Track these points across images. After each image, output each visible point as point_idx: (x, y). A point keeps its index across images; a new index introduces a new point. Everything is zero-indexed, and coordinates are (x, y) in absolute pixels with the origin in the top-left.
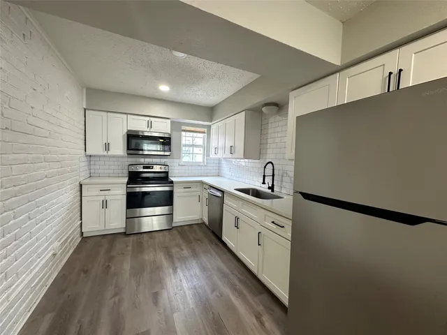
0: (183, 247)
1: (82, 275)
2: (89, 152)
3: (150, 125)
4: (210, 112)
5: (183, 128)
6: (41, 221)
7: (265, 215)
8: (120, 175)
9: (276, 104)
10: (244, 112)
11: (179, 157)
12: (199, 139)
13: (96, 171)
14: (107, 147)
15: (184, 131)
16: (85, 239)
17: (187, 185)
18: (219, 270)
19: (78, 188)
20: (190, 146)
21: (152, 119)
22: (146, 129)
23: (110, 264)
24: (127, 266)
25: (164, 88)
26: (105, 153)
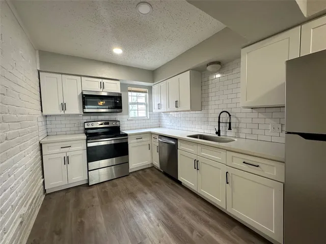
0: (146, 191)
1: (56, 237)
2: (45, 113)
3: (102, 86)
4: (152, 75)
5: (129, 88)
6: (5, 191)
7: (233, 156)
8: (76, 132)
9: (219, 63)
10: (189, 72)
11: (128, 113)
12: (142, 98)
13: (53, 130)
14: (64, 106)
15: (130, 91)
16: (49, 196)
17: (139, 136)
18: (188, 209)
19: (38, 147)
20: (135, 104)
21: (104, 81)
22: (99, 90)
23: (82, 219)
24: (101, 219)
25: (118, 51)
26: (62, 113)
